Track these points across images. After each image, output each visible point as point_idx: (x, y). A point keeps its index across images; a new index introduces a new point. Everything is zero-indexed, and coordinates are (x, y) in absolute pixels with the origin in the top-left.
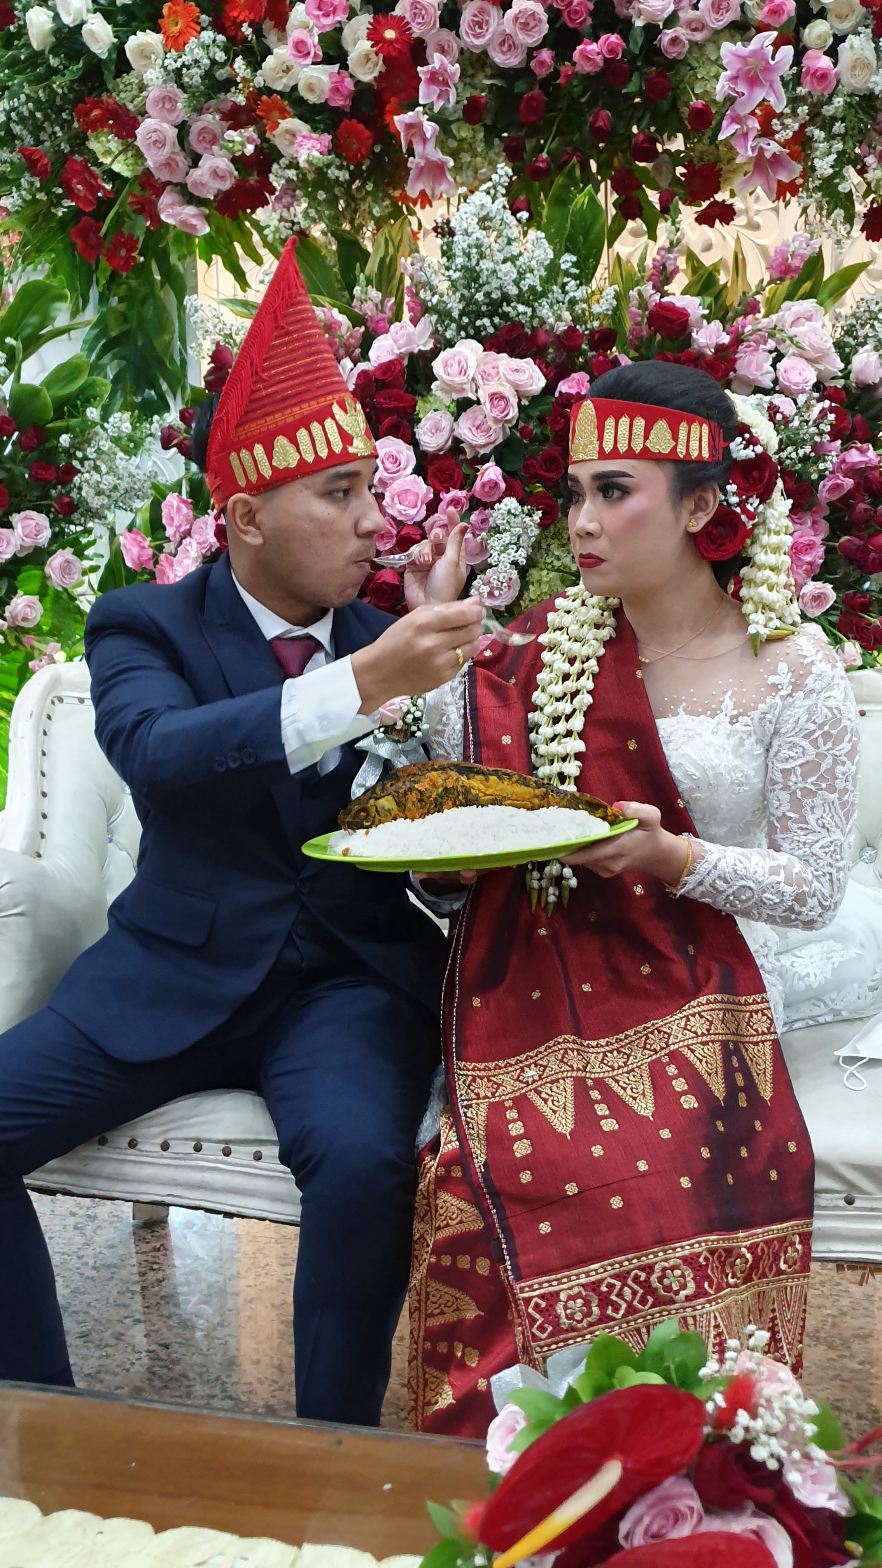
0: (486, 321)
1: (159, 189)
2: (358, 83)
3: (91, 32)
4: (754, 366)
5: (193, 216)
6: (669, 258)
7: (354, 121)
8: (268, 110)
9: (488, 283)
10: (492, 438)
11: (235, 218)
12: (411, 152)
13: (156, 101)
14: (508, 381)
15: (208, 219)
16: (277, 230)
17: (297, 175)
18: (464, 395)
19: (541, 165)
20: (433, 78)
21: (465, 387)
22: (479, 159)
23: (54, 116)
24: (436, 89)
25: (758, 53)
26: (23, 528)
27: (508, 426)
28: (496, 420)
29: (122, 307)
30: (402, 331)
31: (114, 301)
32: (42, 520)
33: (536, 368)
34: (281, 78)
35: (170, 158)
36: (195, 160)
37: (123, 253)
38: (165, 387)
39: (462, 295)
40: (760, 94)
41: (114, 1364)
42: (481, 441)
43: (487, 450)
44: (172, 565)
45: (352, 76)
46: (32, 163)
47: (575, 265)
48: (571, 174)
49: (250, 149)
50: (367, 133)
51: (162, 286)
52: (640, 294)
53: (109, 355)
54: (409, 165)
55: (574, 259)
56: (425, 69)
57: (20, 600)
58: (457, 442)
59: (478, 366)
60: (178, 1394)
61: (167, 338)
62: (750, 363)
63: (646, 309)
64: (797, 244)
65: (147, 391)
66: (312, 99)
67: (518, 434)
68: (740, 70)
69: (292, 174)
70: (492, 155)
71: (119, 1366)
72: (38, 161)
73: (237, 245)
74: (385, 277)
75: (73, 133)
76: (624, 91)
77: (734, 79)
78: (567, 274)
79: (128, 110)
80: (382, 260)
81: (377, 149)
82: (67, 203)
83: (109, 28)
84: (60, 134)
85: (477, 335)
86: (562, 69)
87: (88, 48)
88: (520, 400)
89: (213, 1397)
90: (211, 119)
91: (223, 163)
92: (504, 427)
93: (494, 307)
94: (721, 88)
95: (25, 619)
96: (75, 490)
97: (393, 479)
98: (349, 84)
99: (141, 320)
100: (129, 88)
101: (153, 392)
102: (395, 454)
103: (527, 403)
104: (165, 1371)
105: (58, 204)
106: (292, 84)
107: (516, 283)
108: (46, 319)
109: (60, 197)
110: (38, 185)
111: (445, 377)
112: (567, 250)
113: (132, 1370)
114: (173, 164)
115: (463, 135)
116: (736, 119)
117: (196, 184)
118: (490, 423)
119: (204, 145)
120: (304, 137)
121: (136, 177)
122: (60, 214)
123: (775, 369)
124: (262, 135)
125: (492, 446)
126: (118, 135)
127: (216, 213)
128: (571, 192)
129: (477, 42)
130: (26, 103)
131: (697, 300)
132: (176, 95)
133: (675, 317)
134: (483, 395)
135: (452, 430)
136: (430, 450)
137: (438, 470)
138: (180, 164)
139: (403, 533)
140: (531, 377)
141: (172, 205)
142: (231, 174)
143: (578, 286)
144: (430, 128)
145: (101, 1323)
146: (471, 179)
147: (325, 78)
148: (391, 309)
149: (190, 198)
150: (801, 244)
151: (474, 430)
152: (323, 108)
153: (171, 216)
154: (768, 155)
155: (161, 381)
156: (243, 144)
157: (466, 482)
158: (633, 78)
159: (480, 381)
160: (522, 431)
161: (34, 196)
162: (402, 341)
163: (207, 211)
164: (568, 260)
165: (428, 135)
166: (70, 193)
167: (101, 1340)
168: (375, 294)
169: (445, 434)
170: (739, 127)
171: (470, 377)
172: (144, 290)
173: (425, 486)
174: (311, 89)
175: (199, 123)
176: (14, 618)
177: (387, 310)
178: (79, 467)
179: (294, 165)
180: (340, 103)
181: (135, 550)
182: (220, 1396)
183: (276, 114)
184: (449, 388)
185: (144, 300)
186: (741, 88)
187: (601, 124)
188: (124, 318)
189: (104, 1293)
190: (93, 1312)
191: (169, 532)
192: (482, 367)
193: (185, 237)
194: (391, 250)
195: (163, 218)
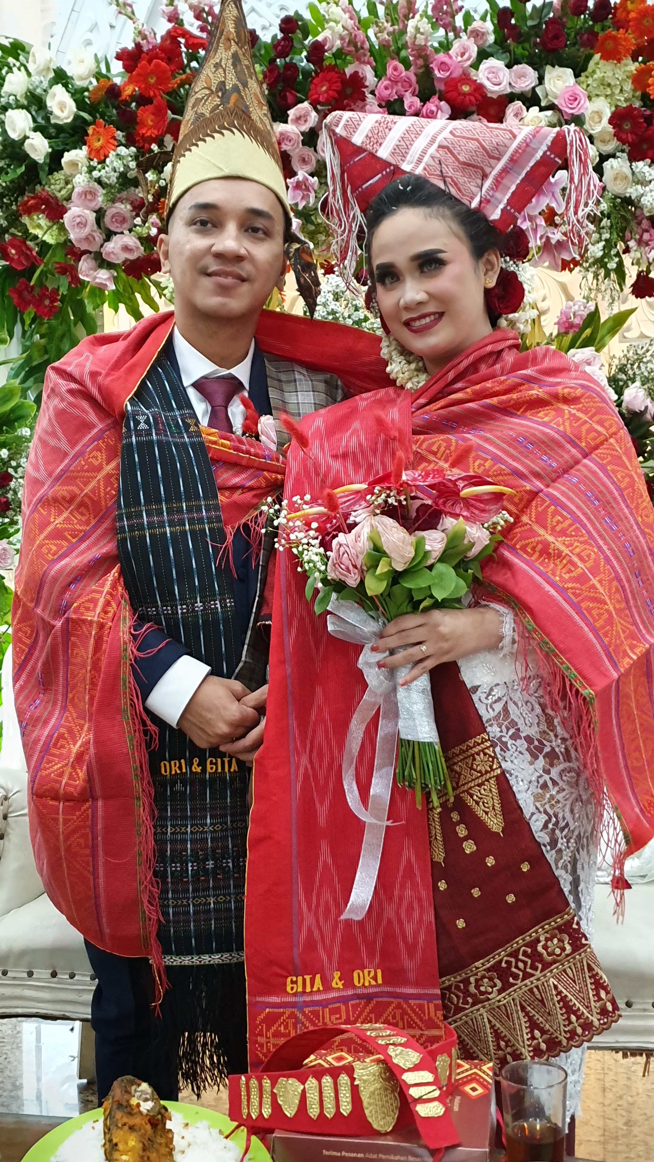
1: (78, 255)
3: (32, 145)
5: (104, 278)
11: (139, 278)
13: (80, 195)
15: (115, 279)
20: (298, 186)
24: (300, 193)
29: (43, 341)
31: (36, 337)
35: (89, 234)
36: (109, 235)
37: (47, 302)
40: (546, 201)
49: (154, 231)
53: (32, 380)
56: (292, 180)
64: (577, 308)
73: (138, 295)
75: (10, 212)
79: (56, 197)
82: (2, 263)
83: (46, 142)
87: (29, 156)
90: (124, 208)
91: (132, 241)
96: (11, 492)
99: (59, 351)
100: (57, 182)
114: (91, 239)
115: (320, 221)
117: (109, 254)
119: (116, 225)
121: (58, 244)
126: (47, 217)
127: (123, 275)
132: (96, 189)
138: (97, 239)
141: (89, 269)
142: (138, 248)
149: (103, 264)
150: (580, 307)
153: (87, 276)
154: (553, 242)
156: (149, 228)
163: (116, 273)
166: (5, 256)
172: (61, 329)
175: (113, 209)
178: (14, 474)
185: (63, 336)
188: (45, 350)
193: (99, 291)
195: (81, 277)
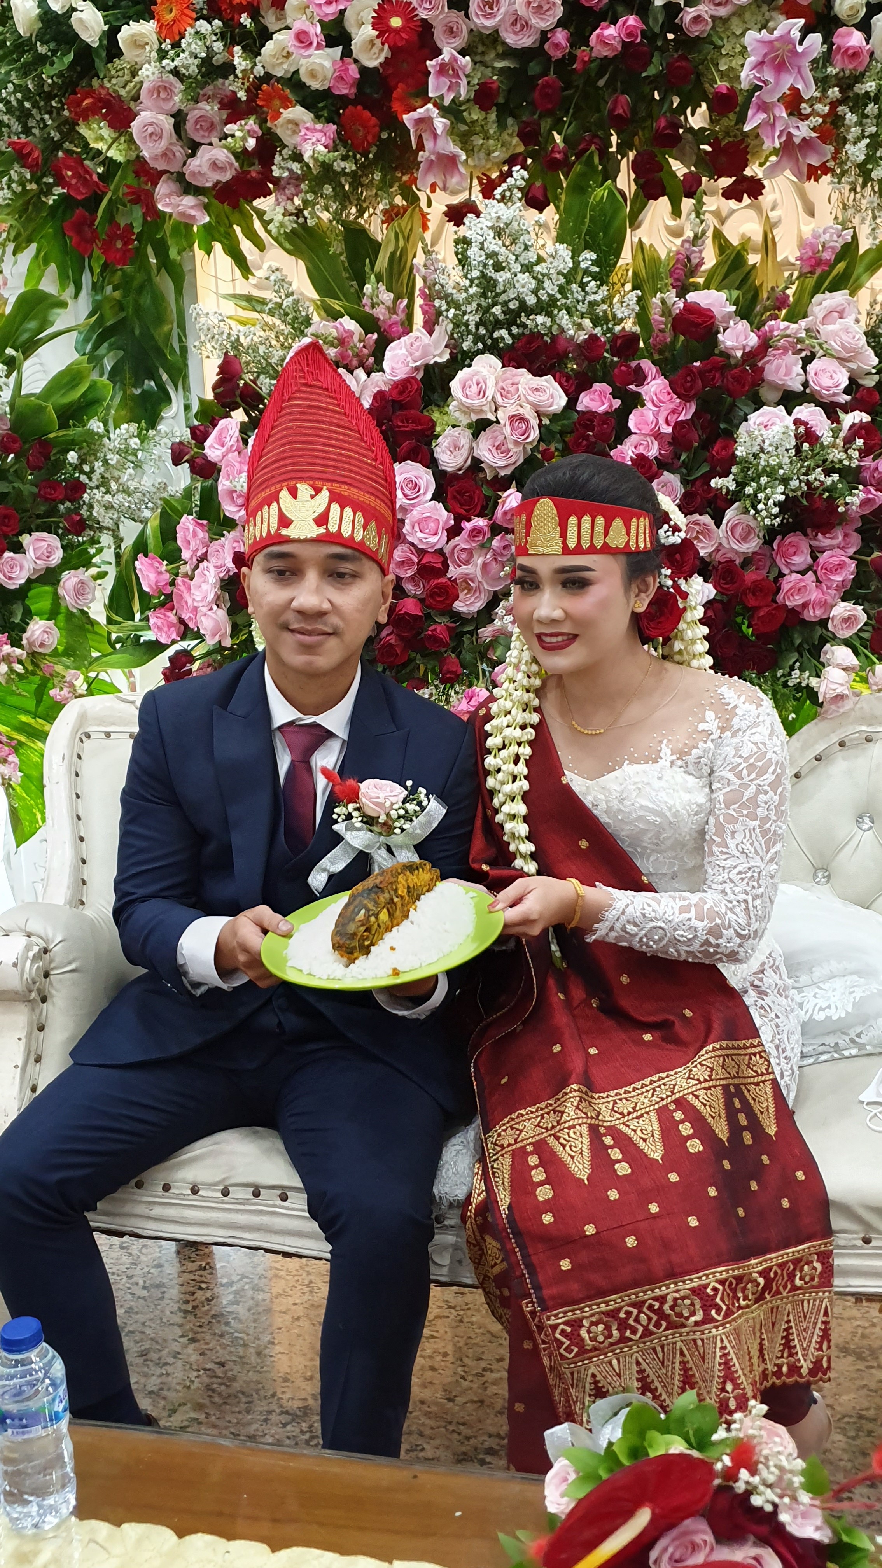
0: (504, 333)
1: (155, 177)
2: (363, 70)
3: (81, 20)
4: (783, 370)
5: (192, 207)
6: (694, 252)
7: (360, 107)
8: (269, 99)
9: (504, 291)
10: (513, 460)
11: (235, 206)
12: (421, 147)
13: (151, 92)
14: (529, 402)
15: (207, 208)
16: (282, 225)
17: (302, 168)
18: (483, 416)
19: (558, 156)
20: (443, 70)
21: (484, 408)
22: (491, 142)
23: (42, 103)
24: (445, 81)
25: (786, 38)
26: (35, 550)
27: (529, 447)
28: (516, 443)
29: (117, 294)
30: (417, 344)
31: (109, 289)
32: (54, 541)
33: (556, 385)
34: (282, 63)
35: (167, 149)
36: (194, 147)
37: (119, 244)
38: (165, 377)
39: (479, 305)
40: (788, 81)
41: (175, 1381)
42: (502, 463)
43: (507, 472)
44: (189, 589)
45: (356, 61)
46: (21, 155)
47: (595, 263)
48: (589, 163)
49: (251, 143)
50: (374, 121)
51: (159, 271)
52: (663, 302)
53: (106, 345)
54: (419, 159)
55: (594, 256)
56: (434, 62)
57: (36, 627)
58: (476, 464)
59: (497, 383)
60: (237, 1409)
61: (166, 328)
62: (778, 368)
63: (670, 315)
64: (827, 236)
65: (146, 382)
66: (315, 85)
67: (539, 456)
68: (766, 55)
69: (296, 167)
70: (505, 136)
71: (179, 1384)
72: (30, 154)
73: (237, 229)
74: (395, 271)
75: (62, 119)
76: (644, 75)
77: (760, 65)
78: (586, 272)
79: (120, 97)
80: (393, 254)
81: (384, 136)
82: (58, 190)
83: (99, 15)
84: (50, 122)
85: (493, 348)
86: (578, 52)
87: (77, 36)
88: (541, 420)
89: (270, 1412)
90: (209, 109)
91: (221, 154)
92: (524, 448)
93: (512, 318)
94: (747, 76)
95: (42, 645)
96: (85, 507)
97: (414, 506)
98: (353, 71)
99: (138, 308)
100: (121, 73)
101: (153, 383)
102: (414, 479)
103: (548, 422)
104: (223, 1387)
105: (49, 193)
106: (293, 70)
107: (535, 292)
108: (45, 324)
109: (50, 187)
110: (28, 176)
111: (464, 399)
112: (587, 247)
113: (192, 1387)
114: (170, 155)
115: (475, 117)
116: (764, 107)
117: (193, 174)
118: (511, 446)
119: (202, 133)
120: (307, 129)
121: (128, 161)
122: (51, 202)
123: (805, 371)
124: (262, 122)
125: (513, 468)
126: (111, 125)
127: (216, 202)
128: (590, 186)
129: (488, 23)
130: (14, 92)
131: (723, 295)
132: (171, 84)
133: (700, 321)
134: (502, 415)
135: (472, 449)
136: (449, 469)
137: (459, 492)
138: (178, 154)
139: (424, 561)
140: (552, 396)
141: (169, 195)
142: (231, 165)
143: (599, 287)
144: (440, 123)
145: (157, 1342)
146: (483, 162)
147: (328, 64)
148: (403, 311)
149: (187, 188)
150: (832, 236)
151: (494, 450)
152: (326, 94)
153: (167, 205)
154: (797, 141)
155: (161, 371)
156: (244, 139)
157: (487, 508)
158: (654, 60)
159: (499, 400)
160: (543, 453)
161: (24, 187)
162: (417, 354)
163: (206, 200)
164: (588, 257)
165: (439, 132)
166: (60, 181)
167: (160, 1359)
168: (387, 297)
169: (464, 452)
170: (765, 116)
171: (490, 398)
172: (140, 278)
173: (446, 513)
174: (313, 75)
175: (196, 112)
176: (31, 644)
177: (400, 312)
178: (87, 481)
179: (297, 157)
180: (345, 91)
181: (153, 576)
182: (278, 1411)
183: (277, 102)
184: (467, 410)
185: (141, 289)
186: (768, 75)
187: (621, 111)
188: (120, 306)
189: (157, 1313)
190: (148, 1331)
191: (186, 555)
192: (501, 384)
193: (184, 228)
194: (402, 243)
195: (160, 207)
